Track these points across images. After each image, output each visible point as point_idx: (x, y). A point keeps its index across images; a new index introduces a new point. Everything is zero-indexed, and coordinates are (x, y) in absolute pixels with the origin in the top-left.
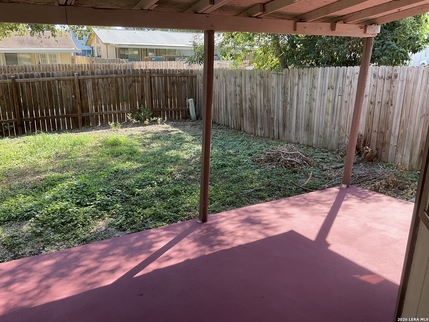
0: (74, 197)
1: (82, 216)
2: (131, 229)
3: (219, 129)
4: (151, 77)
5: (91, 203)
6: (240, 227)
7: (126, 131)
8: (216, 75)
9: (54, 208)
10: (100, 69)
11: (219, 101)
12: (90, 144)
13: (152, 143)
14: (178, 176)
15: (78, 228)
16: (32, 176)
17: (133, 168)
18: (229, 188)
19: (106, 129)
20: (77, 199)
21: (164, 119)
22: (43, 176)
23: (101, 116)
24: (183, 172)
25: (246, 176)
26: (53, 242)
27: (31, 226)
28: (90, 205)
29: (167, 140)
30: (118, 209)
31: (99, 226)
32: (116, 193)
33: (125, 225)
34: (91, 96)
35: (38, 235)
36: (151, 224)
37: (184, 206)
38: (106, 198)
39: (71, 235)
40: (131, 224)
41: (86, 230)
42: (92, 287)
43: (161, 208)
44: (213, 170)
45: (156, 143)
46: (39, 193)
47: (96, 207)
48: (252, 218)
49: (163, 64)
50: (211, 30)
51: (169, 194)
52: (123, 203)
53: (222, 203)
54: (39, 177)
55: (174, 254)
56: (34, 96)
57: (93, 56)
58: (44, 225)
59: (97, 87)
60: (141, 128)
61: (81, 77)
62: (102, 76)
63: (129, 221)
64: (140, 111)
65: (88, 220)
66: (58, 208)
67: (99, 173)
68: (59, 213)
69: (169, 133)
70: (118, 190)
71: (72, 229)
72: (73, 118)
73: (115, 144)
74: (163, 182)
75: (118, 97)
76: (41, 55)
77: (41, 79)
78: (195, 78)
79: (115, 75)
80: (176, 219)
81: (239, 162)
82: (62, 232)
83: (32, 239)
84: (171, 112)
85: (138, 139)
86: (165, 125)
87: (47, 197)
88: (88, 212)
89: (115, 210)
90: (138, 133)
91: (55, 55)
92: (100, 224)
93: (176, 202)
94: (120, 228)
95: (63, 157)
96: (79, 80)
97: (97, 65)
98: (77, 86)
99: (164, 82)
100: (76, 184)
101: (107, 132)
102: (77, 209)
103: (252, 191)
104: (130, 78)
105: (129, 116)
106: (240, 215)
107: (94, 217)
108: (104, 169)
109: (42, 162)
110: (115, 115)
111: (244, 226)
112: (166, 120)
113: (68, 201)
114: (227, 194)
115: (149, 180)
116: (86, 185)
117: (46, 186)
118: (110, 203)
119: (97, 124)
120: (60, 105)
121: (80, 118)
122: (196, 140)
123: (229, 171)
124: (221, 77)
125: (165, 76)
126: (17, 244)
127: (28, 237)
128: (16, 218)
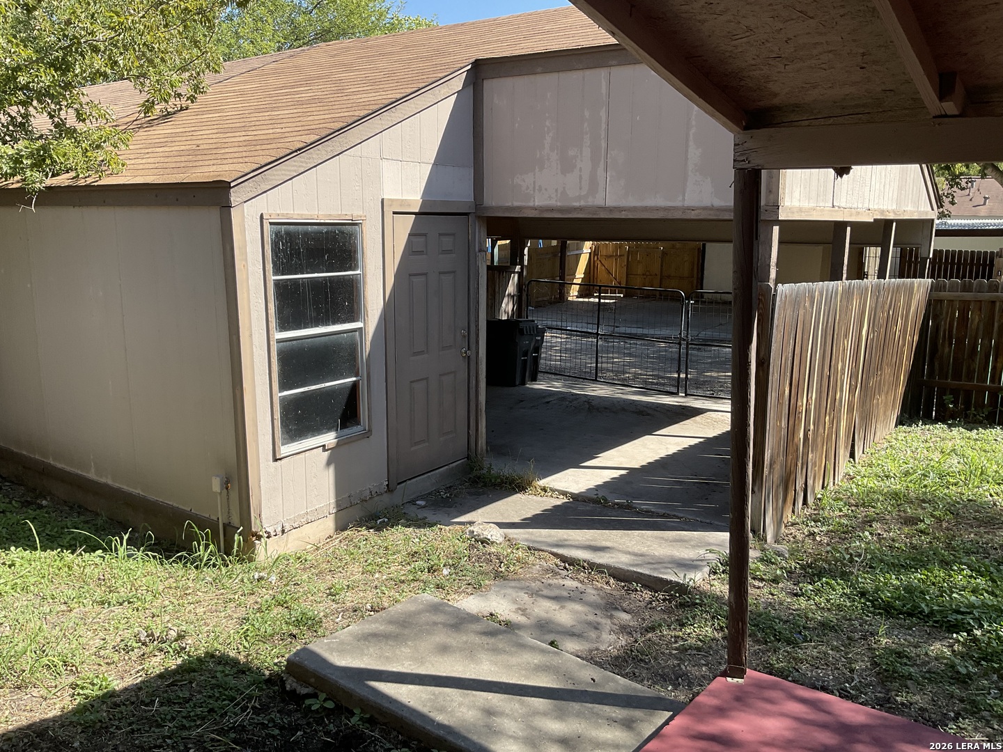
26: (985, 714)
27: (953, 651)
35: (957, 680)
83: (941, 682)
126: (902, 676)
127: (934, 673)
128: (927, 616)
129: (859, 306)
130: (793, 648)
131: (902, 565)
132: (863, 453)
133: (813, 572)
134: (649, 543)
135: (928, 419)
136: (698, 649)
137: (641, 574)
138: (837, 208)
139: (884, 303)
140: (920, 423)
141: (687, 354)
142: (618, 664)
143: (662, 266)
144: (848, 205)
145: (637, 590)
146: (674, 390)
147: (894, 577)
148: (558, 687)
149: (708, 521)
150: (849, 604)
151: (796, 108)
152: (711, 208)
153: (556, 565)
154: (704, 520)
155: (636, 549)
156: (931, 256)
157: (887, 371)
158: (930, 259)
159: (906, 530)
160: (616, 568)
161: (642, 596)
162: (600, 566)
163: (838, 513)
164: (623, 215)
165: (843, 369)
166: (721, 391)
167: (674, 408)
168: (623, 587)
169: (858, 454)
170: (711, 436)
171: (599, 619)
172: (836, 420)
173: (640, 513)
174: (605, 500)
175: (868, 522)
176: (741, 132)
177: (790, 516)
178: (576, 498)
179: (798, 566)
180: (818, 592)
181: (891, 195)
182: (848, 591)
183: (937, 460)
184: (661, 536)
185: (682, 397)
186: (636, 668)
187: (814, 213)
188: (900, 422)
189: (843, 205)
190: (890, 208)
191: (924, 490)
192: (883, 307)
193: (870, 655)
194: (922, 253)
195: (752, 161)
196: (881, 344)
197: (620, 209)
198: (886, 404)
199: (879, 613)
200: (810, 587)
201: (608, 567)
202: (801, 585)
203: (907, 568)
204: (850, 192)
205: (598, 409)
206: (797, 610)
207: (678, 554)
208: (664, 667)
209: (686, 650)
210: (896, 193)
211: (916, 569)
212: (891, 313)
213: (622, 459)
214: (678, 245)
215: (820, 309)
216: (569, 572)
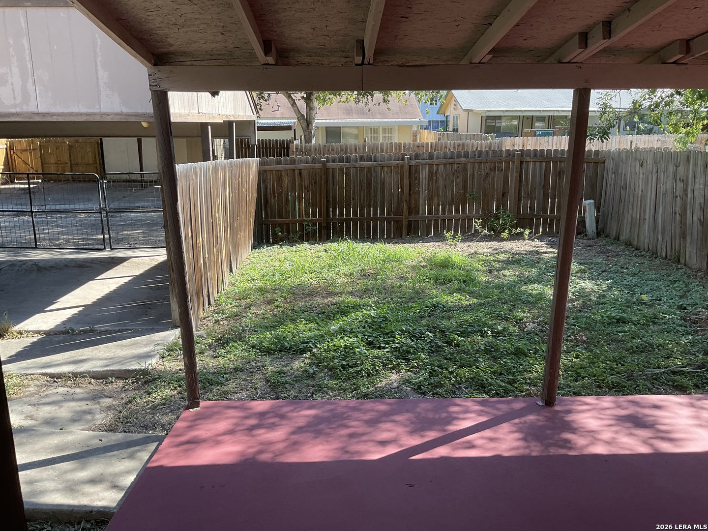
0: (367, 334)
1: (371, 361)
2: (433, 394)
3: (635, 255)
4: (522, 163)
5: (387, 346)
6: (611, 425)
7: (469, 246)
8: (641, 160)
9: (337, 344)
10: (449, 150)
11: (643, 205)
12: (411, 262)
13: (505, 270)
14: (530, 326)
15: (361, 377)
16: (323, 297)
17: (462, 304)
18: (620, 361)
19: (439, 242)
20: (369, 337)
21: (537, 232)
22: (336, 299)
23: (436, 221)
24: (540, 321)
25: (661, 345)
26: (325, 389)
27: (305, 363)
28: (384, 348)
29: (532, 266)
30: (422, 360)
31: (390, 380)
32: (425, 338)
33: (426, 387)
34: (425, 191)
35: (309, 377)
36: (466, 393)
37: (527, 375)
38: (409, 341)
39: (351, 384)
40: (436, 386)
41: (370, 382)
42: (349, 457)
43: (487, 372)
44: (598, 325)
45: (510, 270)
46: (326, 322)
47: (392, 352)
48: (640, 416)
49: (554, 142)
50: (585, 87)
51: (505, 353)
52: (431, 353)
53: (597, 383)
54: (331, 299)
55: (480, 442)
56: (348, 188)
57: (446, 130)
58: (320, 364)
59: (435, 178)
60: (495, 244)
61: (413, 162)
62: (444, 161)
63: (432, 381)
64: (497, 217)
65: (377, 368)
66: (342, 344)
67: (410, 304)
68: (343, 351)
69: (538, 256)
70: (429, 333)
71: (353, 377)
72: (396, 222)
73: (445, 264)
74: (502, 332)
75: (464, 194)
76: (371, 129)
77: (359, 164)
78: (603, 165)
79: (464, 159)
80: (507, 392)
81: (655, 318)
82: (340, 379)
83: (302, 380)
84: (552, 221)
85: (482, 261)
86: (537, 243)
87: (334, 327)
88: (380, 357)
89: (417, 361)
90: (486, 251)
91: (391, 129)
92: (393, 377)
93: (514, 367)
94: (418, 389)
95: (369, 276)
96: (410, 166)
97: (446, 144)
98: (406, 175)
99: (543, 171)
100: (373, 315)
101: (439, 246)
102: (366, 349)
103: (664, 372)
104: (487, 165)
105: (477, 223)
106: (619, 407)
107: (386, 365)
108: (418, 299)
109: (341, 280)
110: (457, 220)
111: (620, 426)
112: (541, 234)
113: (357, 337)
114: (612, 369)
115: (480, 326)
116: (387, 319)
117: (337, 313)
118: (412, 350)
119: (429, 233)
120: (380, 204)
121: (405, 223)
122: (584, 271)
123: (629, 331)
124: (650, 163)
125: (546, 160)
126: (282, 383)
127: (298, 377)
128: (289, 349)
129: (223, 177)
130: (221, 386)
131: (271, 326)
132: (237, 269)
133: (222, 342)
134: (113, 350)
135: (268, 243)
136: (164, 404)
137: (113, 371)
138: (201, 114)
139: (236, 174)
140: (265, 246)
141: (108, 220)
142: (111, 429)
143: (70, 156)
144: (208, 112)
145: (112, 382)
146: (102, 247)
147: (268, 333)
148: (77, 451)
149: (151, 327)
150: (247, 354)
151: (184, 54)
152: (121, 114)
153: (47, 381)
154: (148, 328)
155: (106, 355)
156: (257, 144)
157: (243, 216)
158: (257, 146)
159: (269, 307)
160: (94, 371)
161: (117, 384)
162: (82, 373)
163: (230, 306)
164: (54, 119)
165: (219, 217)
166: (136, 243)
167: (106, 259)
168: (102, 383)
169: (234, 269)
170: (138, 274)
171: (90, 407)
172: (219, 249)
173: (101, 334)
174: (73, 330)
175: (248, 307)
176: (153, 67)
177: (202, 313)
178: (48, 333)
179: (214, 341)
180: (228, 352)
181: (230, 105)
182: (245, 347)
183: (278, 266)
184: (121, 344)
185: (109, 251)
186: (125, 428)
187: (189, 117)
188: (254, 248)
189: (204, 112)
190: (231, 114)
191: (274, 283)
192: (235, 176)
193: (263, 377)
194: (252, 142)
195: (162, 86)
196: (238, 200)
197: (52, 115)
198: (245, 237)
199: (264, 355)
200: (223, 351)
201: (89, 373)
202: (218, 351)
203: (273, 327)
204: (207, 104)
205: (45, 269)
206: (219, 365)
207: (136, 352)
208: (144, 421)
209: (156, 407)
210: (232, 104)
211: (279, 327)
212: (240, 180)
213: (77, 300)
214: (81, 139)
215: (201, 180)
216: (59, 383)
